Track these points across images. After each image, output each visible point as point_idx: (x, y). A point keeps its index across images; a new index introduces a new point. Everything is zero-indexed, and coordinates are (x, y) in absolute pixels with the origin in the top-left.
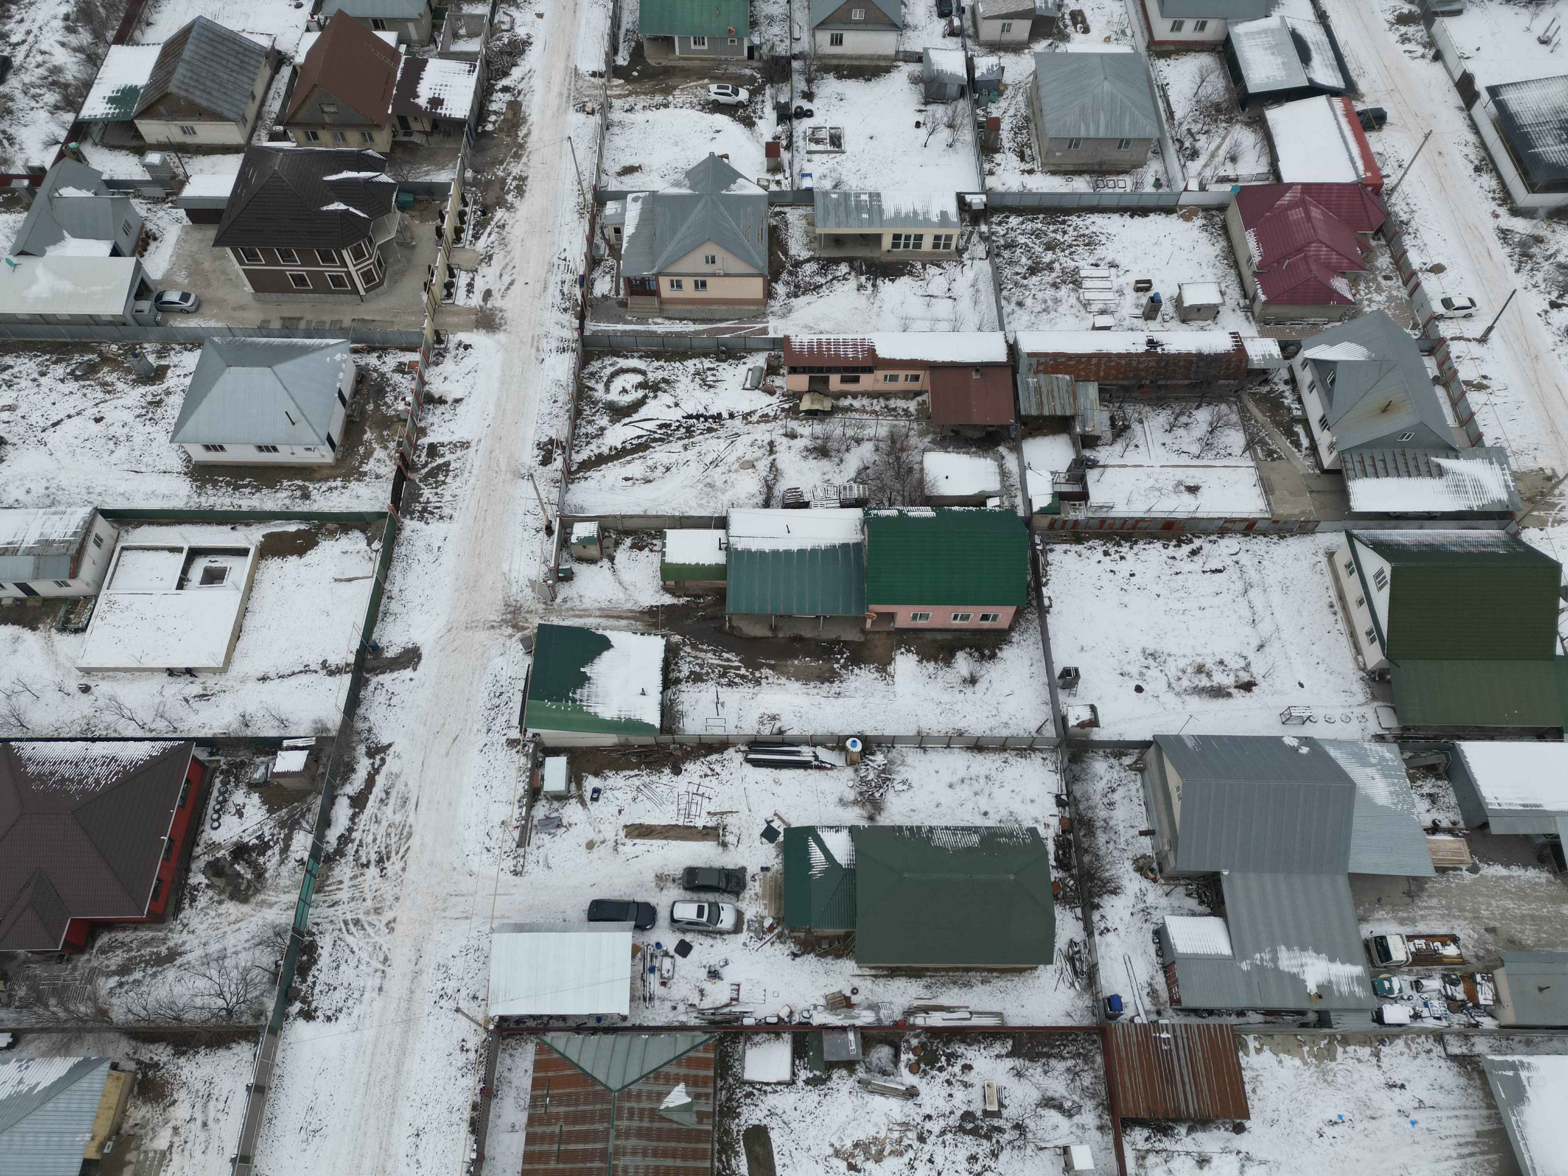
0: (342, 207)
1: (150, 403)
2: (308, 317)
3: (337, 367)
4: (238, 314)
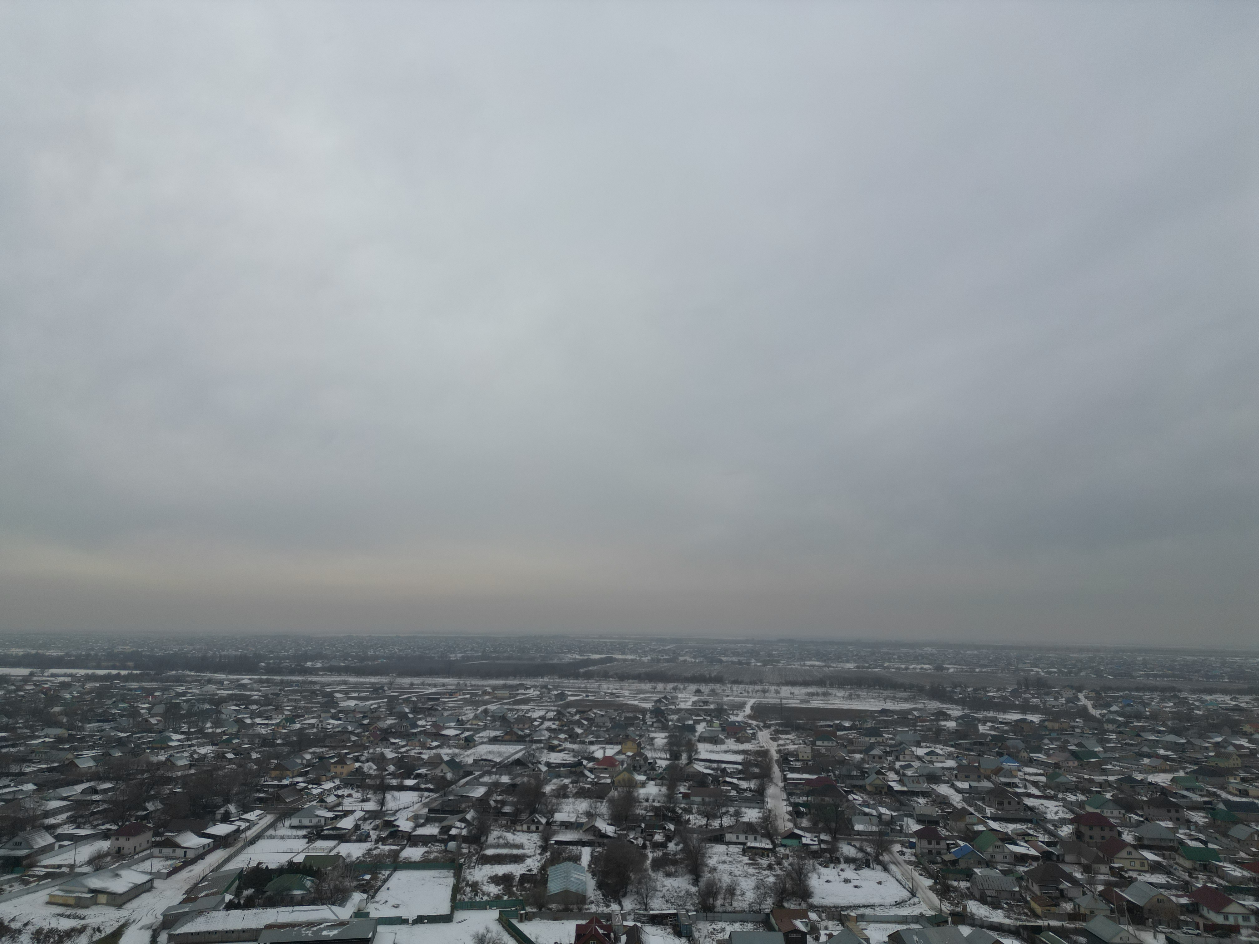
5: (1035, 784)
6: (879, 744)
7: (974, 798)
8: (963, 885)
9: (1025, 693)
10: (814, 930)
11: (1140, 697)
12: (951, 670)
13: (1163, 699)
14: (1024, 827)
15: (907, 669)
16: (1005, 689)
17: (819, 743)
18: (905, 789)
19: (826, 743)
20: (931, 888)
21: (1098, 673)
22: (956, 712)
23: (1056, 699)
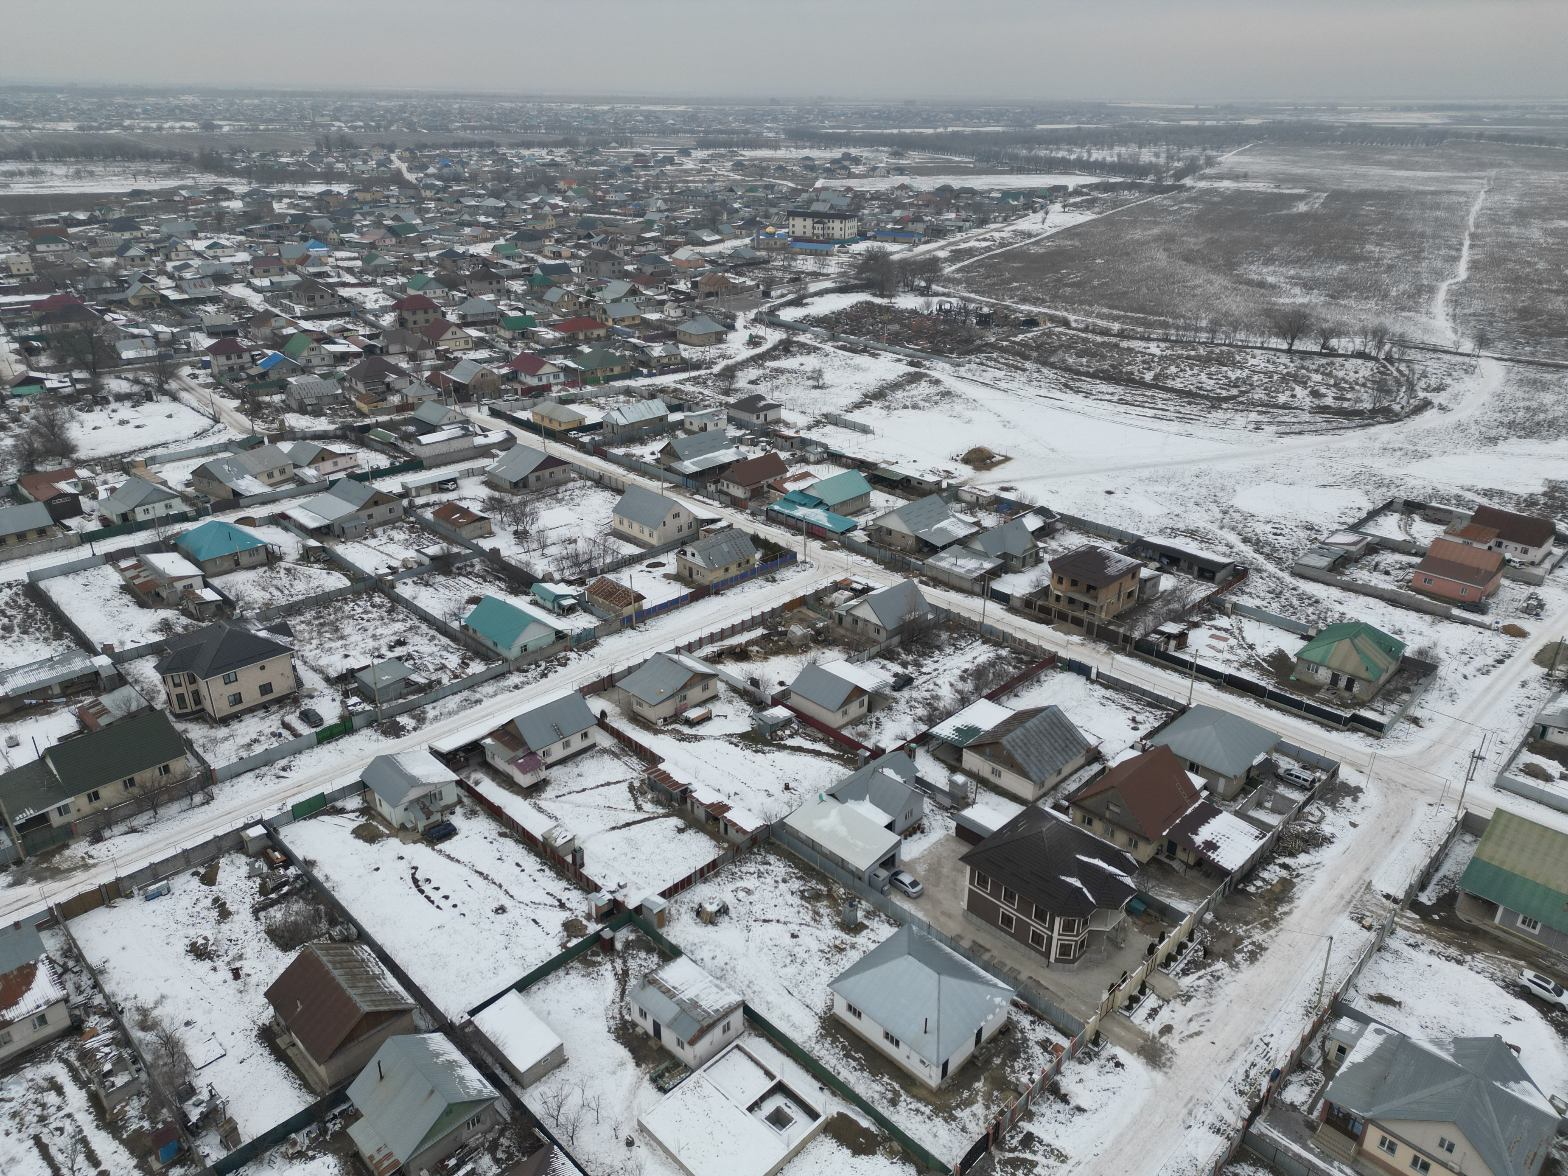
0: (1078, 884)
1: (836, 946)
2: (995, 953)
3: (992, 1007)
4: (943, 919)
5: (350, 270)
6: (137, 240)
7: (278, 297)
8: (277, 398)
9: (327, 156)
10: (89, 489)
11: (458, 156)
12: (226, 129)
13: (482, 157)
14: (341, 322)
15: (160, 129)
16: (301, 152)
17: (41, 247)
18: (185, 296)
19: (53, 247)
20: (237, 409)
21: (411, 126)
22: (240, 187)
23: (365, 162)
